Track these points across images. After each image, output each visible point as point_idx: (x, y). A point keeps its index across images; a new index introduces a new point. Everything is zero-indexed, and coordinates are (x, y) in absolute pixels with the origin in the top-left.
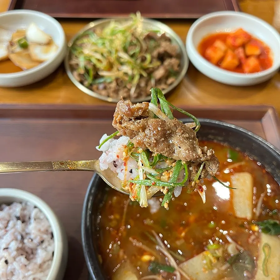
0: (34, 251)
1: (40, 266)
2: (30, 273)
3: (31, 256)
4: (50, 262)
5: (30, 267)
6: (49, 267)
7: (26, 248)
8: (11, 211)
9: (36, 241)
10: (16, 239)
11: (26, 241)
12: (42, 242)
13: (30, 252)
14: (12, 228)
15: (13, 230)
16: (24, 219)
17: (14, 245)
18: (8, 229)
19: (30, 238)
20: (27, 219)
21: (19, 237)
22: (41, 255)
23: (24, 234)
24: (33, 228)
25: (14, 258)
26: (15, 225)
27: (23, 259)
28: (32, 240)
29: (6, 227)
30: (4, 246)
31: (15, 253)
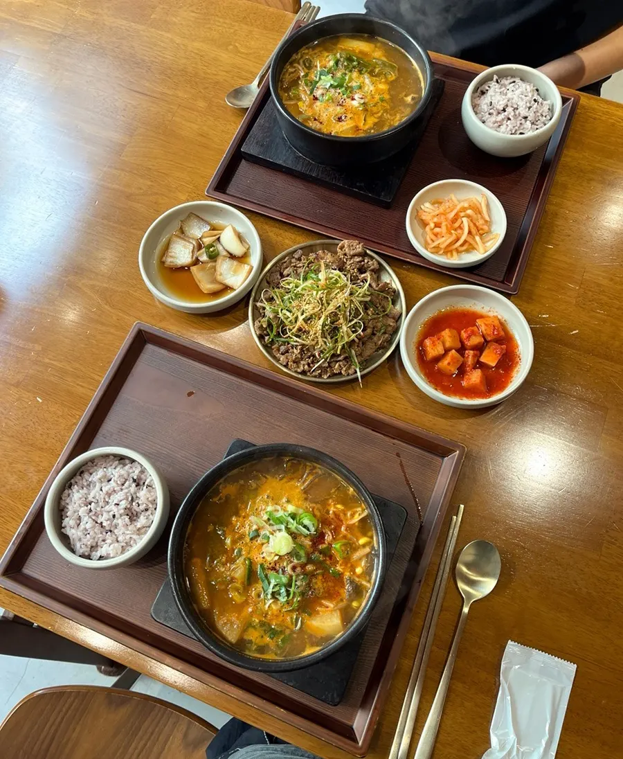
0: (139, 514)
1: (139, 529)
2: (128, 532)
3: (135, 518)
4: (147, 529)
5: (130, 528)
6: (145, 532)
7: (133, 510)
8: (131, 471)
9: (142, 507)
10: (127, 499)
11: (134, 504)
12: (147, 510)
13: (135, 513)
14: (127, 488)
15: (126, 491)
16: (138, 483)
17: (123, 504)
18: (123, 487)
19: (138, 503)
20: (142, 483)
21: (130, 499)
22: (142, 521)
23: (134, 496)
24: (143, 494)
25: (121, 515)
26: (130, 486)
27: (127, 519)
28: (139, 506)
29: (123, 485)
30: (116, 502)
31: (122, 511)
